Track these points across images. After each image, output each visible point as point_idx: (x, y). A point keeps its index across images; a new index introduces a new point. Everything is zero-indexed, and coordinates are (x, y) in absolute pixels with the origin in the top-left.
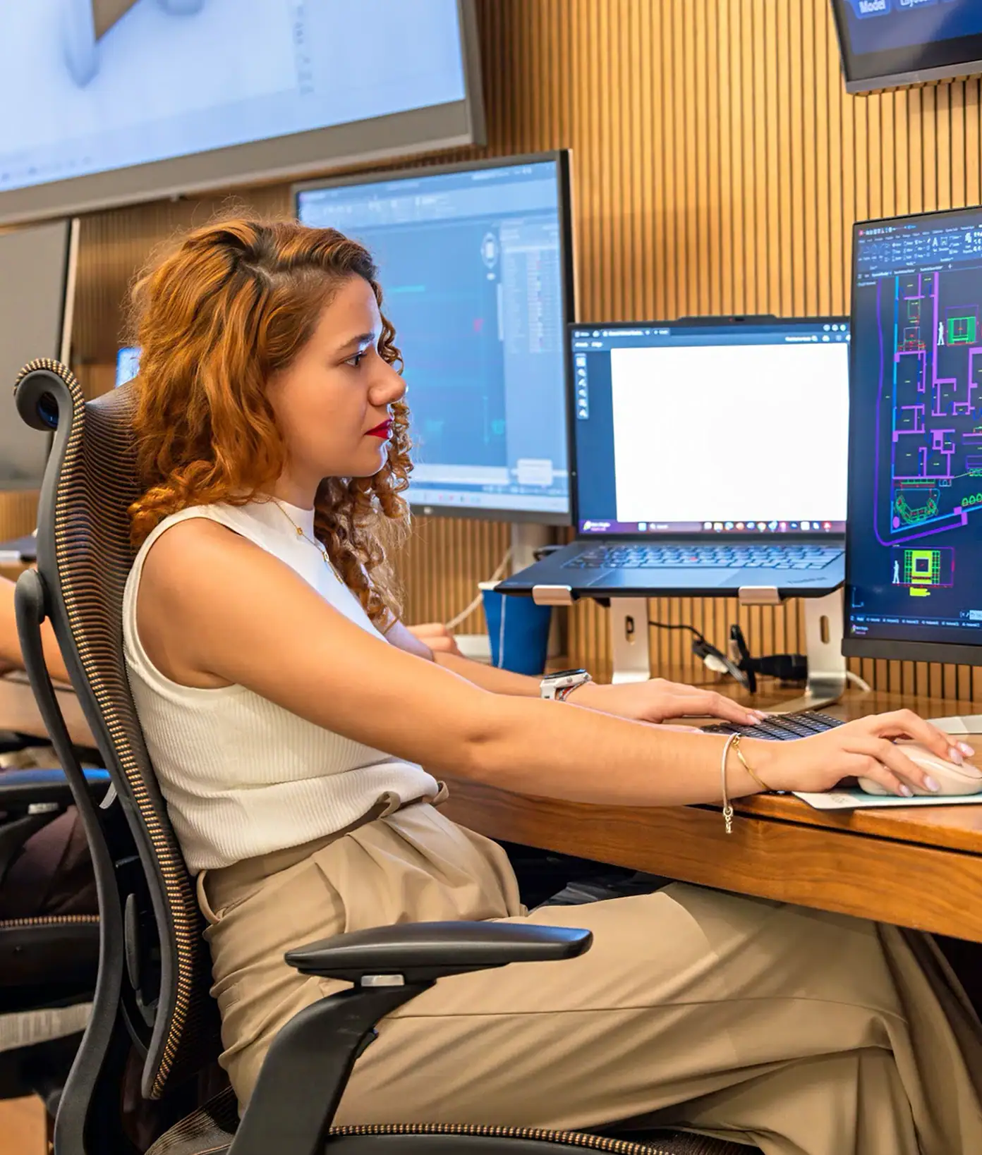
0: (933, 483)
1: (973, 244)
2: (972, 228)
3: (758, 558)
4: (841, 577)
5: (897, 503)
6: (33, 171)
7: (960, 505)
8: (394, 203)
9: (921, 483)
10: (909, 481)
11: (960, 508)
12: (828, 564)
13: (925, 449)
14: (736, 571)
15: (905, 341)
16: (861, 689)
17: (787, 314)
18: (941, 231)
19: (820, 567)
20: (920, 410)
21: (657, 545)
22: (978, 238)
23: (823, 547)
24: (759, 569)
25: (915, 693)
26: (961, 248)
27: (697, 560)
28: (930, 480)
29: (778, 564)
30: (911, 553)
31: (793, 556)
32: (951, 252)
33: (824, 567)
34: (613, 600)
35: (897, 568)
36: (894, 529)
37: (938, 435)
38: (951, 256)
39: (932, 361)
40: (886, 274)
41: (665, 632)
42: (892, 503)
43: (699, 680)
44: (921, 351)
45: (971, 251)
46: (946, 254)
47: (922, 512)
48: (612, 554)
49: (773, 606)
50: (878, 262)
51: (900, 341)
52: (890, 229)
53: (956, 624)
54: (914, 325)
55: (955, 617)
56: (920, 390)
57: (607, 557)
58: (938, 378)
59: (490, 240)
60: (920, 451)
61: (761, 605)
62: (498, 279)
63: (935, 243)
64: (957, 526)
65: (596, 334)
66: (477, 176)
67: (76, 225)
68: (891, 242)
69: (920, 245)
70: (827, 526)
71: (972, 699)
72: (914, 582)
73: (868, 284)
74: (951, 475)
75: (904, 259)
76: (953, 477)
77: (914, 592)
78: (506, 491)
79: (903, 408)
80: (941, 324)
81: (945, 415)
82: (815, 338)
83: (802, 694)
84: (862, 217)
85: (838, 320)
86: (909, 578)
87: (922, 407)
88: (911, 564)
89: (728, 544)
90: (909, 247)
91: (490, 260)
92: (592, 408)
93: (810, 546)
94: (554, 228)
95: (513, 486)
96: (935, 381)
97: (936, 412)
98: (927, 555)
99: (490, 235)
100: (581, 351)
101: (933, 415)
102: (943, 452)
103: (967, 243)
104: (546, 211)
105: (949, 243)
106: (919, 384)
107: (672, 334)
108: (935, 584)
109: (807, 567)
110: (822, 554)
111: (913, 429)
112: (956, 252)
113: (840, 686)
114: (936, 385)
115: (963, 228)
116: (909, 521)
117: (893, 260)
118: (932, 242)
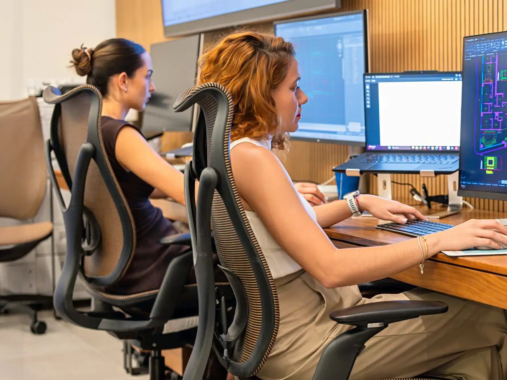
0: (495, 132)
1: (504, 45)
2: (504, 39)
3: (430, 160)
4: (458, 167)
5: (482, 139)
6: (189, 16)
7: (504, 140)
8: (308, 28)
9: (490, 132)
10: (487, 131)
11: (504, 141)
12: (454, 162)
13: (492, 119)
14: (421, 164)
15: (486, 79)
16: (470, 208)
17: (441, 70)
18: (494, 40)
19: (451, 163)
20: (490, 105)
21: (394, 154)
22: (506, 43)
23: (454, 156)
24: (429, 164)
25: (489, 210)
26: (500, 46)
27: (407, 160)
28: (494, 131)
29: (436, 162)
30: (487, 158)
31: (442, 159)
32: (497, 48)
33: (453, 163)
34: (379, 175)
35: (482, 163)
36: (481, 149)
37: (497, 114)
38: (496, 49)
39: (495, 86)
40: (474, 56)
41: (399, 185)
42: (480, 139)
43: (411, 203)
44: (491, 83)
45: (504, 48)
46: (495, 49)
47: (491, 143)
48: (377, 158)
49: (432, 177)
50: (471, 52)
51: (484, 79)
52: (476, 39)
53: (497, 185)
54: (489, 73)
55: (496, 182)
56: (491, 97)
57: (375, 158)
58: (497, 92)
59: (340, 42)
60: (490, 120)
61: (428, 177)
62: (342, 57)
63: (492, 45)
64: (503, 148)
65: (373, 77)
66: (336, 19)
67: (202, 36)
68: (476, 44)
69: (486, 45)
70: (456, 148)
71: (503, 212)
72: (488, 168)
73: (468, 59)
74: (501, 129)
75: (481, 50)
76: (502, 130)
77: (488, 172)
78: (345, 134)
79: (485, 104)
80: (498, 73)
81: (499, 106)
82: (452, 79)
83: (447, 209)
84: (467, 35)
85: (458, 73)
86: (486, 167)
87: (491, 103)
88: (487, 162)
89: (420, 154)
90: (482, 46)
91: (340, 50)
92: (371, 104)
93: (450, 155)
94: (361, 38)
95: (347, 132)
96: (496, 94)
97: (496, 105)
98: (492, 158)
99: (340, 41)
100: (368, 83)
101: (495, 106)
102: (498, 120)
103: (502, 45)
104: (359, 32)
105: (496, 45)
106: (490, 95)
107: (401, 77)
108: (495, 169)
109: (447, 163)
110: (453, 159)
111: (488, 111)
112: (499, 48)
113: (461, 207)
114: (496, 95)
115: (501, 39)
116: (486, 146)
117: (477, 51)
118: (490, 44)
